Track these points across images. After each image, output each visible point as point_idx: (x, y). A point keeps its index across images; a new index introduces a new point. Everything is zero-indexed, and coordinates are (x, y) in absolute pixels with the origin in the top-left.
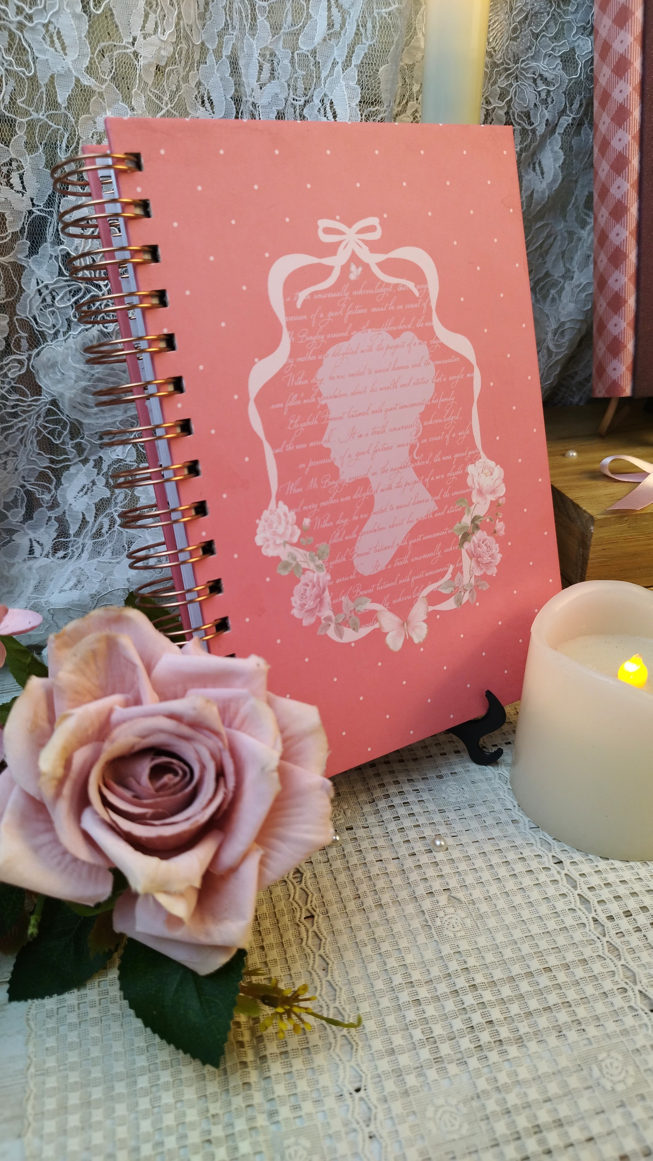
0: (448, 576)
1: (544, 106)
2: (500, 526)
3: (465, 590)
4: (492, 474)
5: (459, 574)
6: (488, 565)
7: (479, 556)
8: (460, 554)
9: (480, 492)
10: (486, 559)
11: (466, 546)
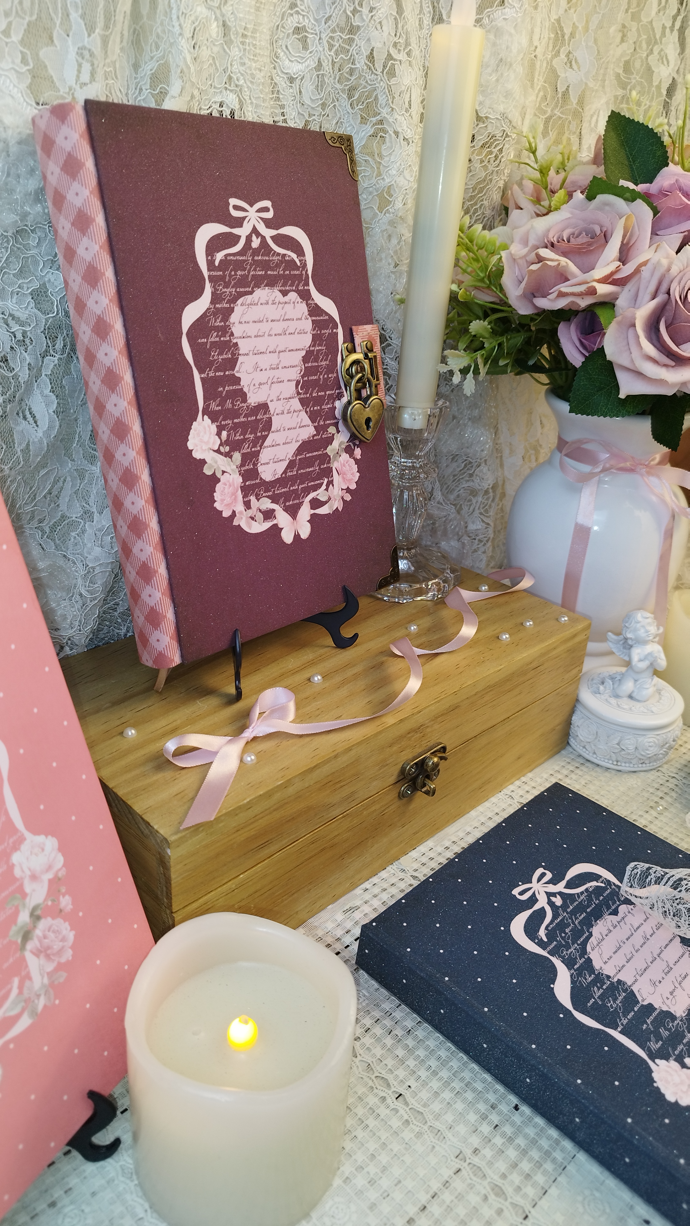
0: (15, 991)
1: (23, 348)
2: (66, 902)
3: (38, 996)
4: (43, 850)
5: (27, 983)
6: (60, 952)
7: (49, 948)
8: (23, 959)
9: (34, 877)
10: (57, 946)
11: (29, 946)
